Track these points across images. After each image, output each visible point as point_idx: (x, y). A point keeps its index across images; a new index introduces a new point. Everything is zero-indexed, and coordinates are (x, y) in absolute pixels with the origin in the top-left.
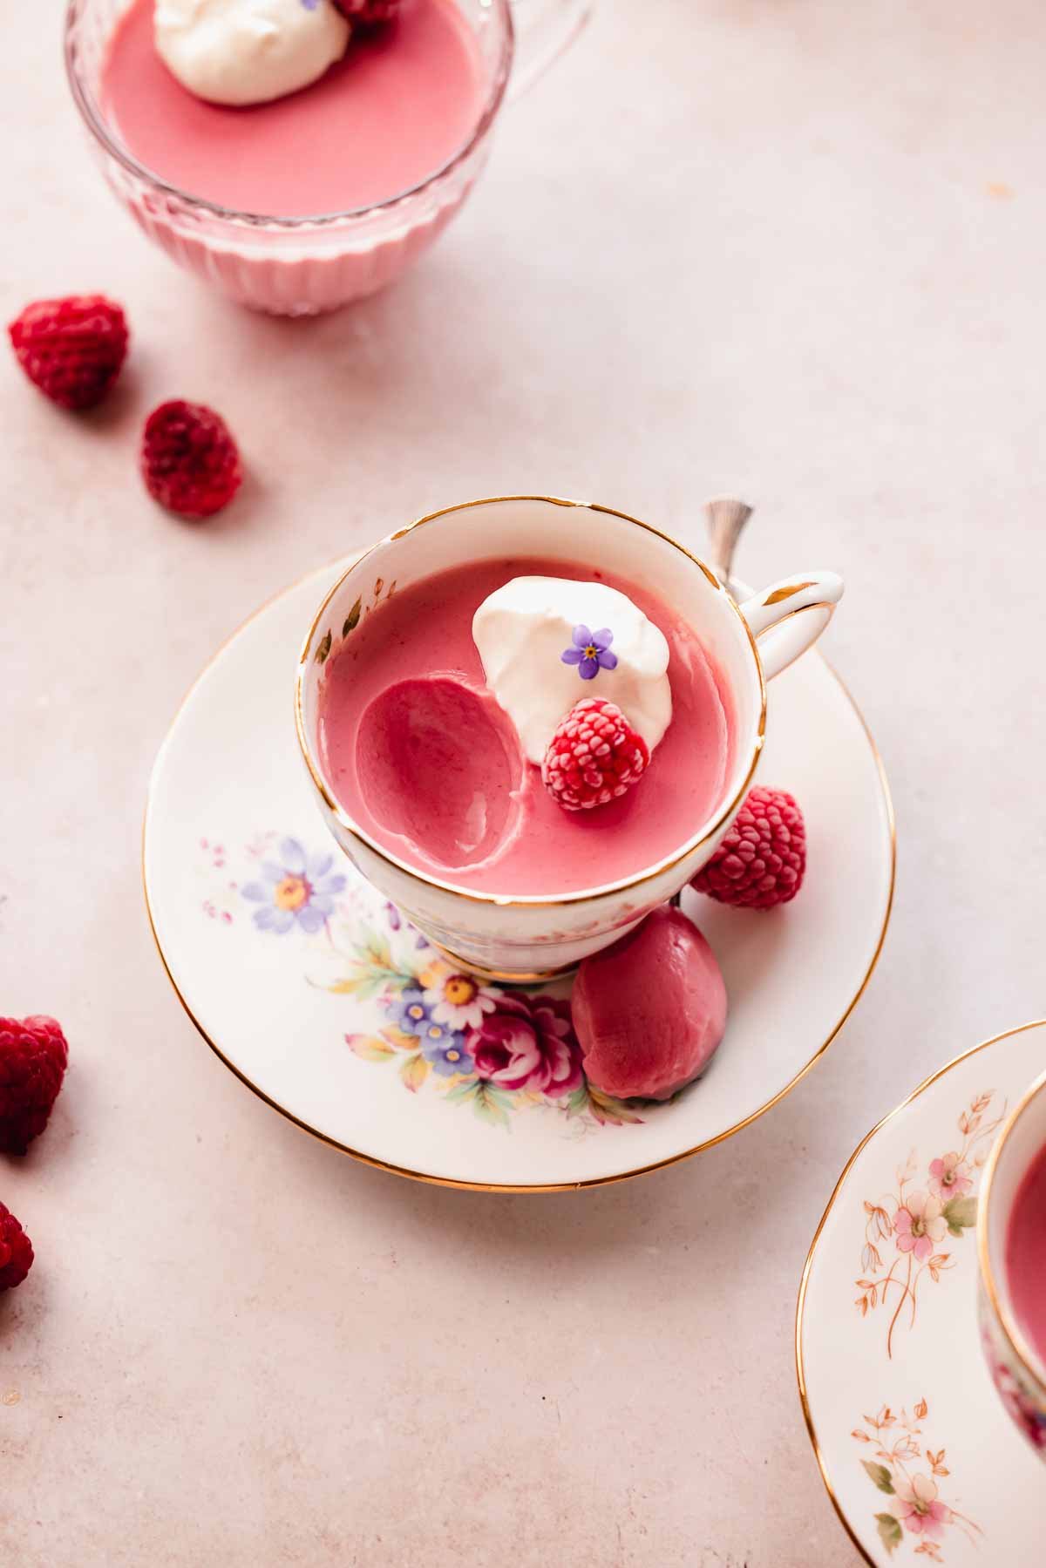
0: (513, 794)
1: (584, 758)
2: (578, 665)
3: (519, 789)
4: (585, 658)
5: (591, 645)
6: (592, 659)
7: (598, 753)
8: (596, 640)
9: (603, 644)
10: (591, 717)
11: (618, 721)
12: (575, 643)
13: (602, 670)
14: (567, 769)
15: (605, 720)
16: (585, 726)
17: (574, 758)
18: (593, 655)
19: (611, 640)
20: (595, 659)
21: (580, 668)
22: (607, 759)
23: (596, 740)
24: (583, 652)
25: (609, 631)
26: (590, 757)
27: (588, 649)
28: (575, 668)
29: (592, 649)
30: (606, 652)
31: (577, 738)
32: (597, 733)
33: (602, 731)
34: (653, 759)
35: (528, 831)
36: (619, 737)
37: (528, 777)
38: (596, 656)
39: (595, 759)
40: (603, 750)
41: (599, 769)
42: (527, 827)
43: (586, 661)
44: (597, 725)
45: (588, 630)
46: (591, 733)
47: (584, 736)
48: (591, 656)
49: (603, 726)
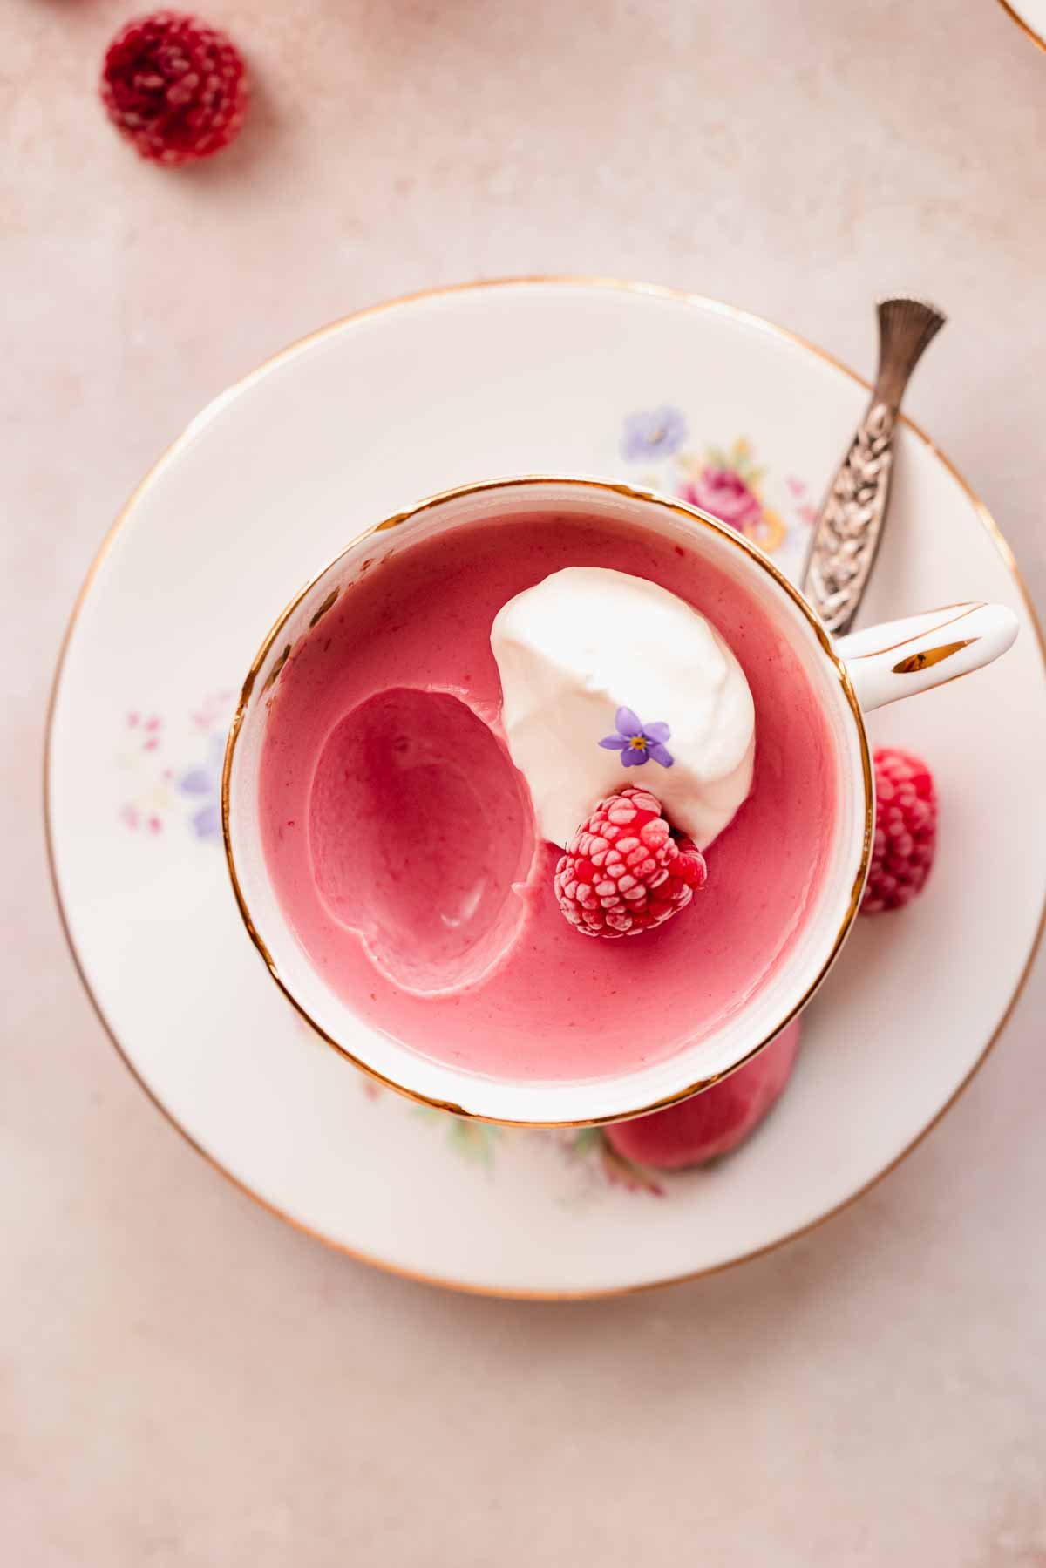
0: (516, 887)
1: (608, 900)
2: (621, 751)
3: (525, 880)
4: (631, 749)
5: (640, 735)
6: (641, 751)
7: (627, 896)
8: (648, 733)
9: (658, 738)
10: (625, 844)
11: (661, 854)
12: (618, 728)
13: (651, 761)
14: (585, 905)
15: (643, 851)
16: (613, 855)
17: (593, 896)
18: (642, 747)
19: (668, 738)
20: (644, 751)
21: (622, 754)
22: (639, 904)
23: (627, 881)
24: (628, 742)
25: (665, 725)
26: (617, 900)
27: (635, 740)
28: (618, 753)
29: (642, 741)
30: (658, 747)
31: (602, 869)
32: (629, 871)
33: (636, 870)
34: (709, 872)
35: (529, 944)
36: (662, 873)
37: (540, 860)
38: (646, 749)
39: (624, 902)
40: (635, 893)
41: (628, 914)
42: (528, 937)
43: (631, 751)
44: (632, 859)
45: (637, 719)
46: (621, 869)
47: (612, 871)
48: (638, 748)
49: (640, 864)
